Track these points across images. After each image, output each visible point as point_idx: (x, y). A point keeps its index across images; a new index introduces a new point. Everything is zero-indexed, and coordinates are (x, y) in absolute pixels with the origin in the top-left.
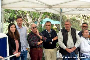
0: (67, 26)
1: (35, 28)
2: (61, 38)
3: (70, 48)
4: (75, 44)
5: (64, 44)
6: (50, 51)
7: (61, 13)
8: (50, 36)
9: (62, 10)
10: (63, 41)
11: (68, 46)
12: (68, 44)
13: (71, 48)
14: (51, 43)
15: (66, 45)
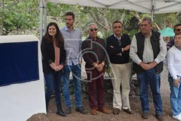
0: (144, 27)
1: (94, 31)
2: (133, 47)
3: (146, 62)
4: (155, 57)
5: (139, 56)
6: (119, 67)
7: (151, 11)
8: (120, 44)
9: (153, 6)
10: (137, 52)
11: (144, 60)
12: (144, 56)
13: (148, 63)
14: (121, 54)
15: (141, 58)
